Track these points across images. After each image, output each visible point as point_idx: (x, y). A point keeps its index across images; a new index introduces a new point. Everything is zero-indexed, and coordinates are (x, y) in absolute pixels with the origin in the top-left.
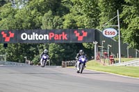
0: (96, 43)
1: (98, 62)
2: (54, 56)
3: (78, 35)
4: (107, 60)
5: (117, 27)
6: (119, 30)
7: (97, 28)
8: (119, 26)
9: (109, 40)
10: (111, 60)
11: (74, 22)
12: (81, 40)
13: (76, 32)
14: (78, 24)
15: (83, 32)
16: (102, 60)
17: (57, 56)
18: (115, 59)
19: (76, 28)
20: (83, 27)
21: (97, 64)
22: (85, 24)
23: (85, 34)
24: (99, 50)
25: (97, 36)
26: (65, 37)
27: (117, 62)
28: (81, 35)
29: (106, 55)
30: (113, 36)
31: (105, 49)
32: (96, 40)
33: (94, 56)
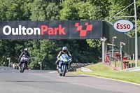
0: (105, 39)
1: (107, 65)
2: (47, 57)
3: (79, 28)
4: (119, 62)
5: (134, 18)
6: (136, 21)
7: (106, 19)
8: (135, 16)
9: (122, 36)
10: (125, 63)
11: (75, 11)
12: (85, 35)
13: (77, 24)
14: (81, 14)
15: (87, 24)
17: (51, 56)
18: (131, 62)
19: (78, 19)
20: (87, 17)
22: (90, 15)
23: (90, 28)
24: (108, 49)
25: (106, 30)
26: (62, 31)
27: (133, 65)
28: (84, 28)
29: (118, 55)
30: (127, 30)
31: (117, 48)
32: (104, 35)
33: (101, 57)
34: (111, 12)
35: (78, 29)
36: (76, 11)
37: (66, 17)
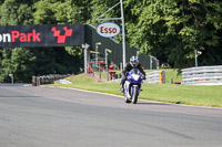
0: (87, 46)
1: (90, 77)
2: (19, 68)
3: (57, 33)
4: (105, 73)
5: (120, 21)
6: (123, 24)
7: (88, 23)
8: (122, 18)
9: (107, 42)
10: (111, 73)
11: (50, 13)
12: (63, 41)
13: (54, 29)
14: (58, 17)
16: (96, 74)
17: (24, 67)
18: (118, 72)
19: (54, 22)
20: (65, 20)
21: (88, 80)
22: (69, 17)
23: (69, 33)
24: (92, 57)
25: (88, 35)
28: (63, 33)
29: (103, 65)
31: (102, 56)
32: (86, 41)
33: (83, 67)
34: (95, 14)
35: (55, 35)
36: (53, 14)
37: (41, 21)
